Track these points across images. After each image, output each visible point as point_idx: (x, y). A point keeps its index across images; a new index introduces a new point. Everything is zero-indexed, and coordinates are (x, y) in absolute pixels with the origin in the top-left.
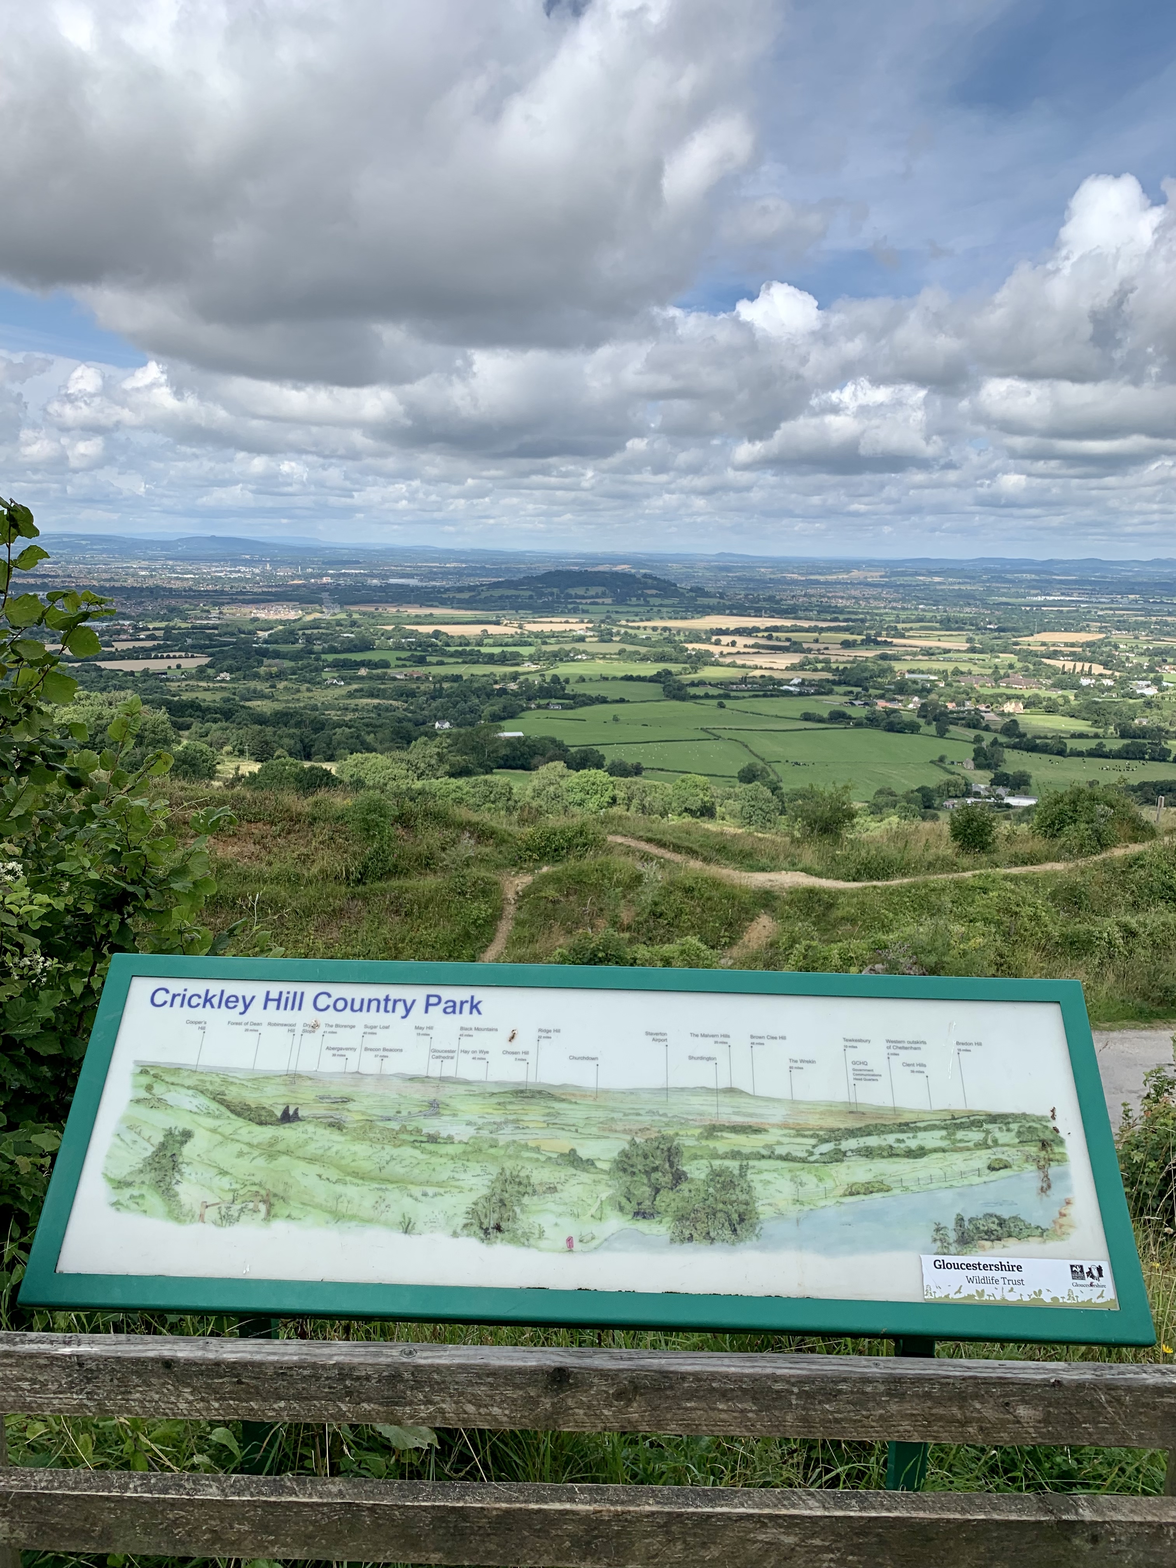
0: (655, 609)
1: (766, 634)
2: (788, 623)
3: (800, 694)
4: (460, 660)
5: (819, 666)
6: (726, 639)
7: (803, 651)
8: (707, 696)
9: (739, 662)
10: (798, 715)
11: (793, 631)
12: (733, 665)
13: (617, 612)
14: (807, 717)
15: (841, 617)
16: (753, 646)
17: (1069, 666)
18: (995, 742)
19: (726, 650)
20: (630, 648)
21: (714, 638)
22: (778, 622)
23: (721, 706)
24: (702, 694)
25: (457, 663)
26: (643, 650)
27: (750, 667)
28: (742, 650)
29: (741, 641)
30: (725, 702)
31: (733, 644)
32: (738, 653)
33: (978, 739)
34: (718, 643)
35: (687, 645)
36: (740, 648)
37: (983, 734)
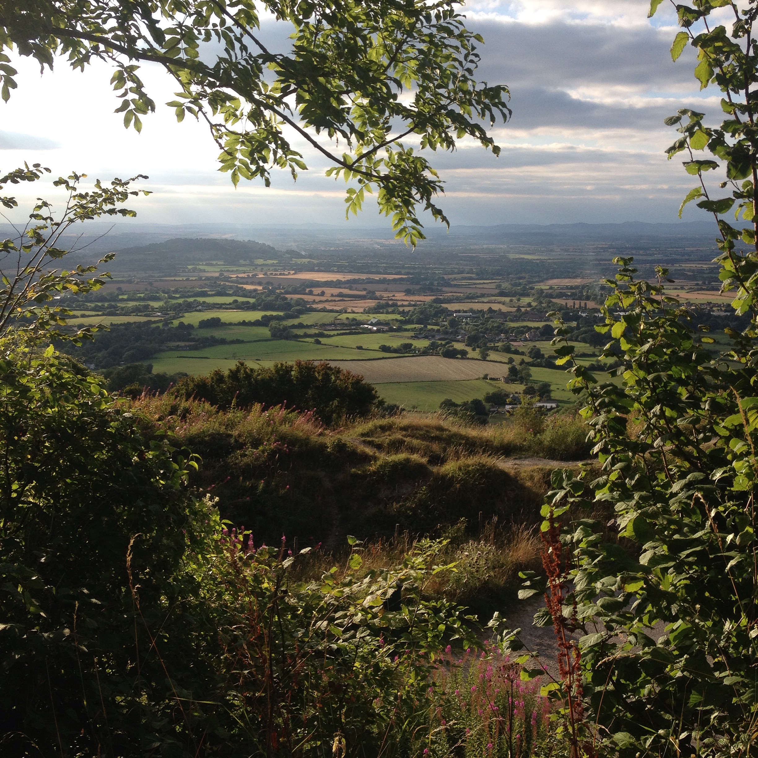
0: (259, 268)
1: (347, 286)
2: (364, 277)
3: (378, 331)
4: (100, 313)
5: (390, 310)
6: (317, 291)
7: (376, 298)
8: (306, 336)
9: (329, 307)
10: (377, 347)
11: (367, 283)
12: (324, 310)
13: (228, 271)
14: (385, 349)
15: (403, 271)
16: (339, 295)
17: (570, 303)
18: (522, 362)
19: (318, 299)
20: (241, 299)
21: (307, 290)
22: (356, 276)
23: (318, 342)
24: (302, 334)
25: (98, 315)
26: (252, 301)
27: (337, 312)
28: (330, 299)
29: (329, 291)
30: (320, 339)
31: (323, 294)
32: (327, 301)
33: (511, 361)
34: (311, 293)
35: (287, 296)
36: (327, 297)
37: (514, 356)
